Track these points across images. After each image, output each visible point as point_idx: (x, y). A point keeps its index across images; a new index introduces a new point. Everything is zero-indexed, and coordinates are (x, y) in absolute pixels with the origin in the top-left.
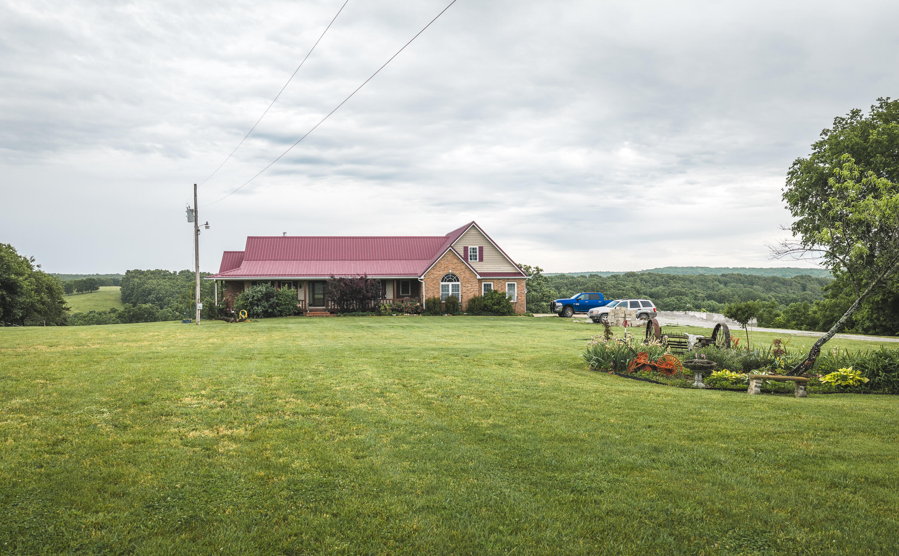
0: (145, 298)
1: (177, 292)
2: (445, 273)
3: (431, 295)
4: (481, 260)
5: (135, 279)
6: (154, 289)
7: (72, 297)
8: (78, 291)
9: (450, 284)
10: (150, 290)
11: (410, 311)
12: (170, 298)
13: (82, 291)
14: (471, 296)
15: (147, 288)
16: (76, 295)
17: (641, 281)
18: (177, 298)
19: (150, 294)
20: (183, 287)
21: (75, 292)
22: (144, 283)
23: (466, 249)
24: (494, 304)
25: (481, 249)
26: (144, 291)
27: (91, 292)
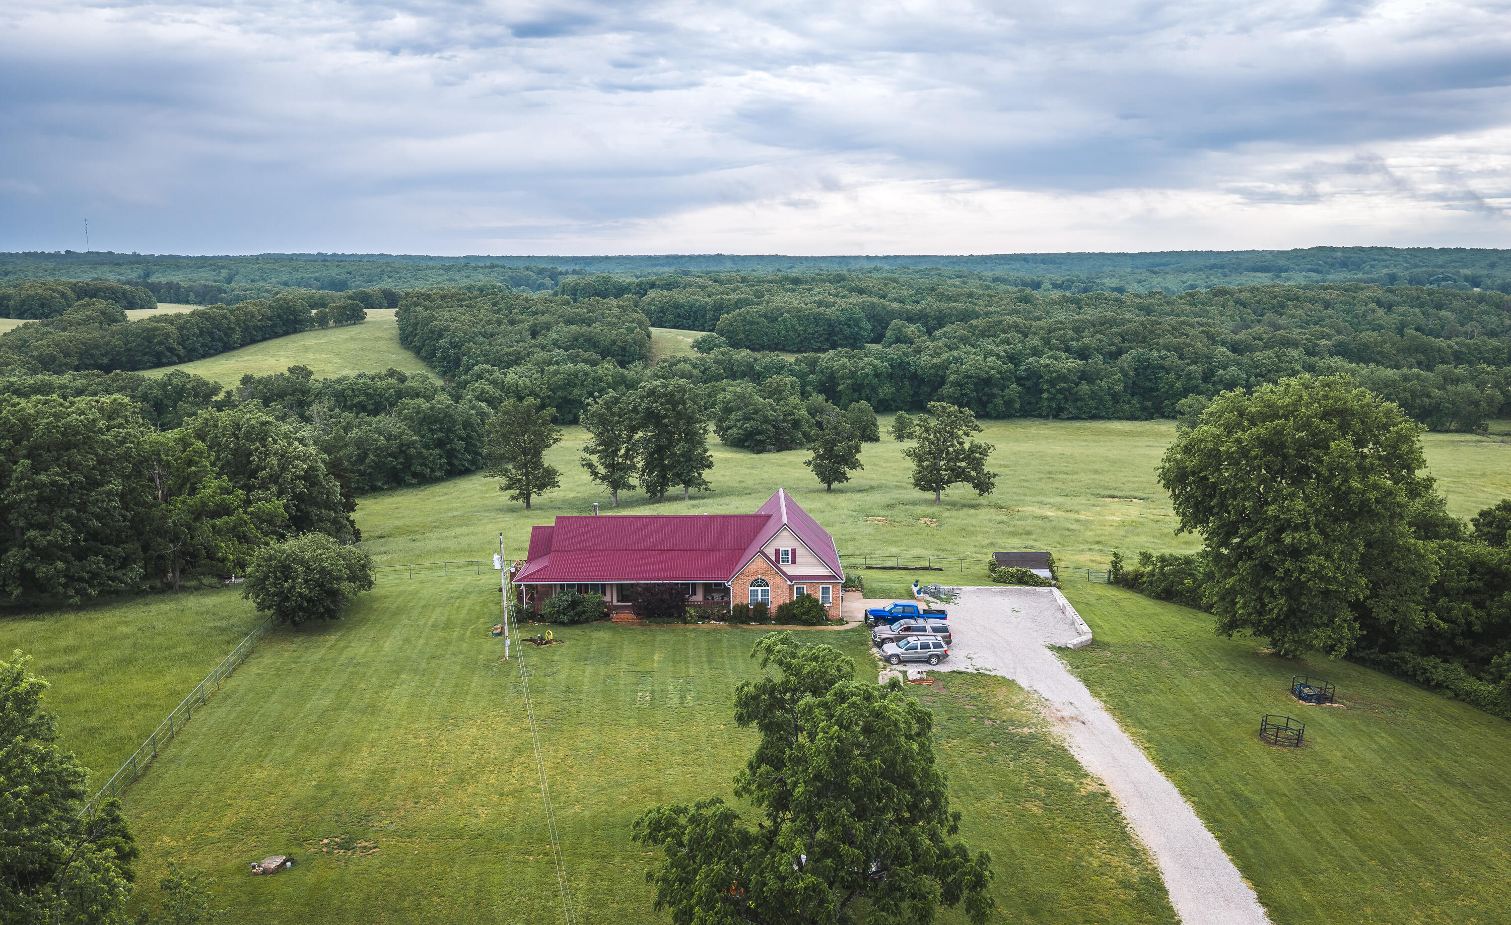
0: (433, 342)
1: (480, 333)
2: (754, 578)
3: (738, 601)
4: (794, 562)
5: (418, 309)
6: (447, 329)
7: (329, 332)
8: (335, 322)
9: (760, 589)
10: (441, 329)
11: (716, 617)
12: (471, 344)
13: (340, 321)
14: (781, 603)
15: (436, 326)
16: (333, 327)
17: (1237, 303)
18: (481, 344)
19: (440, 336)
20: (489, 322)
21: (331, 323)
22: (432, 318)
23: (777, 551)
24: (803, 614)
25: (794, 551)
26: (432, 332)
27: (355, 324)
